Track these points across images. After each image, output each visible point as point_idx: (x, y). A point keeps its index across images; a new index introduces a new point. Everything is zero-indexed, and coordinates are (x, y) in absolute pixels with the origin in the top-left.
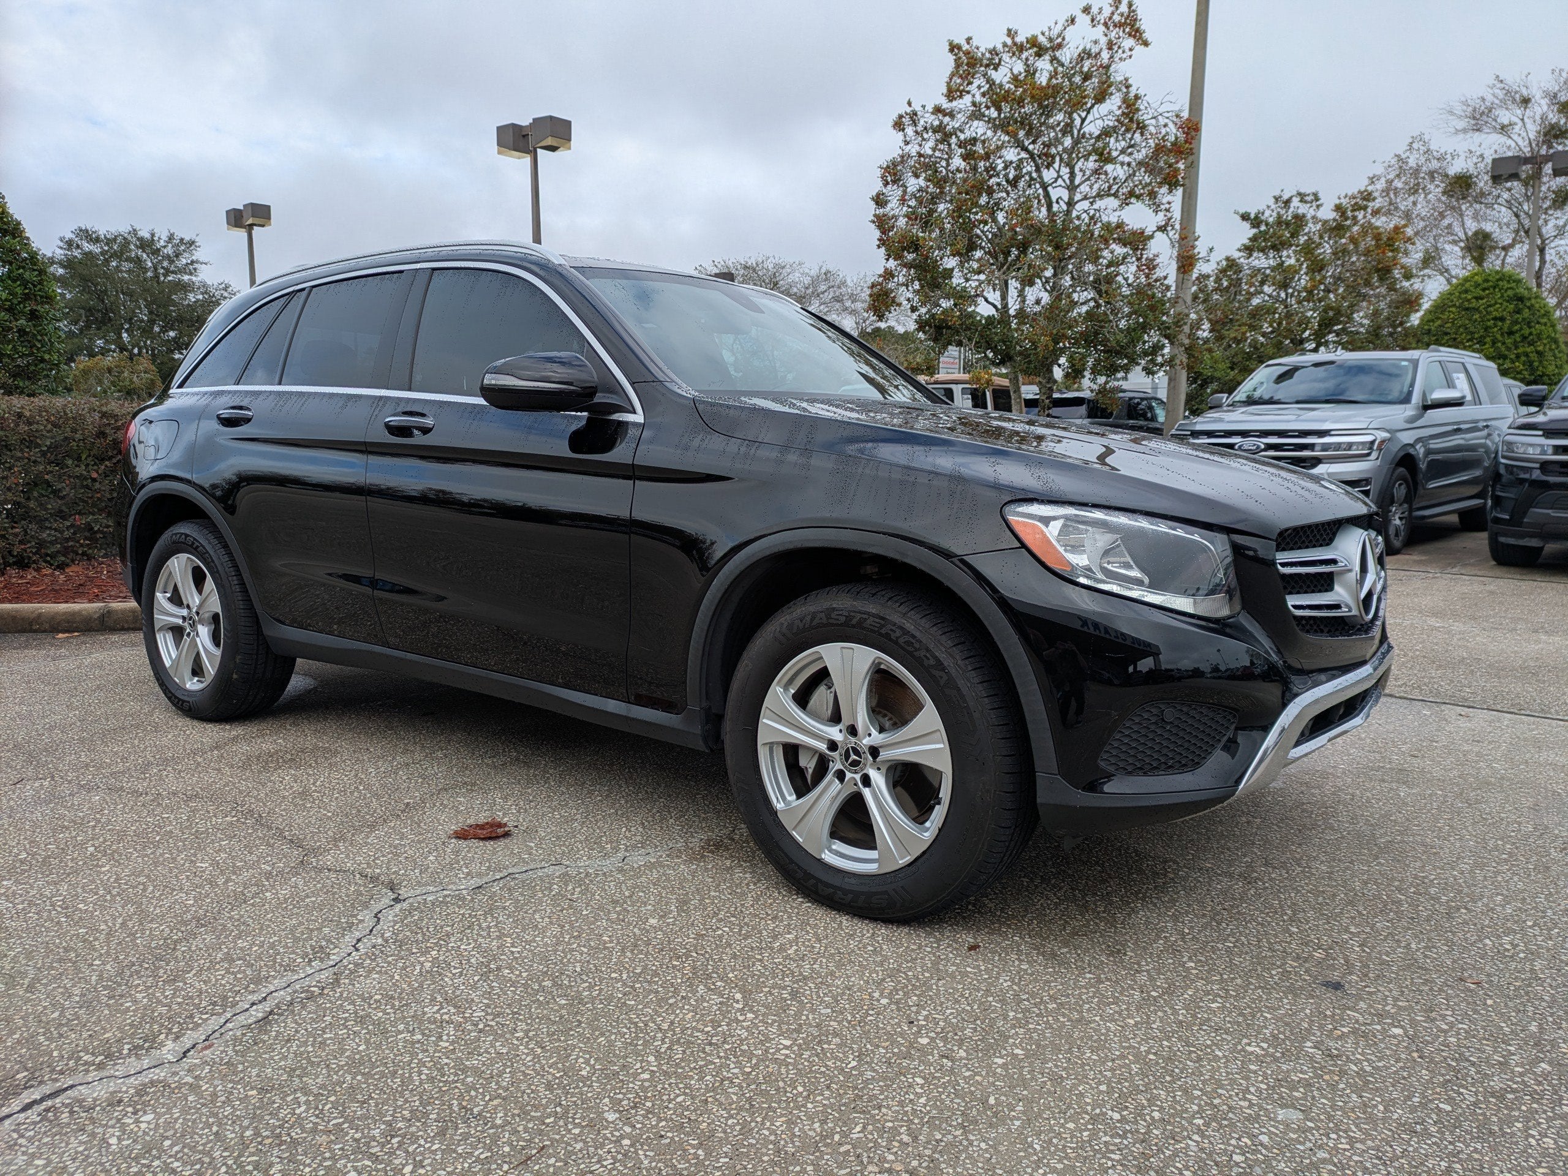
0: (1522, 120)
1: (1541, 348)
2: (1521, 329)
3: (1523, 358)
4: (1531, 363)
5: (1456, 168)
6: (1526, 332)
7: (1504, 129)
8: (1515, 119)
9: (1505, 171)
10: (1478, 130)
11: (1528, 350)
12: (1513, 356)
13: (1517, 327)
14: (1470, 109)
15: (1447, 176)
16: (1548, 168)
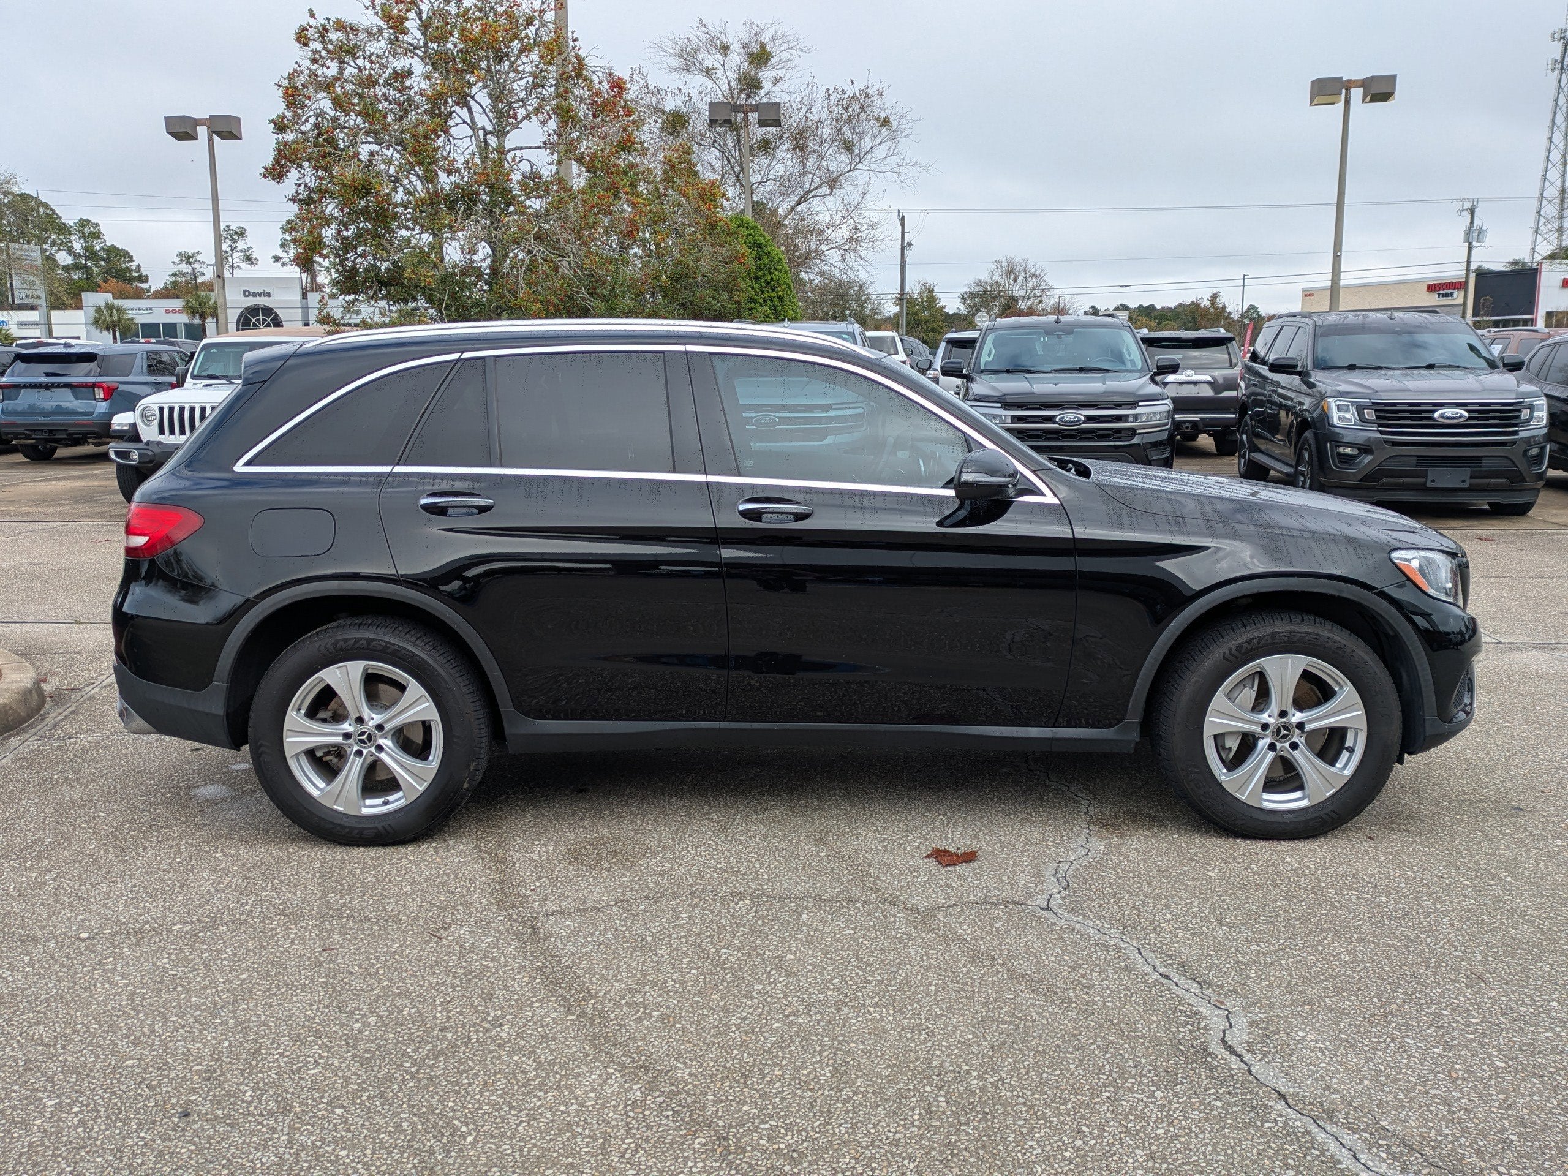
0: (723, 66)
1: (781, 293)
2: (764, 275)
3: (769, 303)
4: (775, 307)
5: (670, 105)
6: (768, 277)
7: (708, 72)
8: (719, 66)
9: (721, 117)
10: (687, 70)
11: (772, 295)
12: (761, 301)
13: (761, 273)
14: (678, 48)
15: (664, 113)
16: (753, 117)
